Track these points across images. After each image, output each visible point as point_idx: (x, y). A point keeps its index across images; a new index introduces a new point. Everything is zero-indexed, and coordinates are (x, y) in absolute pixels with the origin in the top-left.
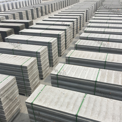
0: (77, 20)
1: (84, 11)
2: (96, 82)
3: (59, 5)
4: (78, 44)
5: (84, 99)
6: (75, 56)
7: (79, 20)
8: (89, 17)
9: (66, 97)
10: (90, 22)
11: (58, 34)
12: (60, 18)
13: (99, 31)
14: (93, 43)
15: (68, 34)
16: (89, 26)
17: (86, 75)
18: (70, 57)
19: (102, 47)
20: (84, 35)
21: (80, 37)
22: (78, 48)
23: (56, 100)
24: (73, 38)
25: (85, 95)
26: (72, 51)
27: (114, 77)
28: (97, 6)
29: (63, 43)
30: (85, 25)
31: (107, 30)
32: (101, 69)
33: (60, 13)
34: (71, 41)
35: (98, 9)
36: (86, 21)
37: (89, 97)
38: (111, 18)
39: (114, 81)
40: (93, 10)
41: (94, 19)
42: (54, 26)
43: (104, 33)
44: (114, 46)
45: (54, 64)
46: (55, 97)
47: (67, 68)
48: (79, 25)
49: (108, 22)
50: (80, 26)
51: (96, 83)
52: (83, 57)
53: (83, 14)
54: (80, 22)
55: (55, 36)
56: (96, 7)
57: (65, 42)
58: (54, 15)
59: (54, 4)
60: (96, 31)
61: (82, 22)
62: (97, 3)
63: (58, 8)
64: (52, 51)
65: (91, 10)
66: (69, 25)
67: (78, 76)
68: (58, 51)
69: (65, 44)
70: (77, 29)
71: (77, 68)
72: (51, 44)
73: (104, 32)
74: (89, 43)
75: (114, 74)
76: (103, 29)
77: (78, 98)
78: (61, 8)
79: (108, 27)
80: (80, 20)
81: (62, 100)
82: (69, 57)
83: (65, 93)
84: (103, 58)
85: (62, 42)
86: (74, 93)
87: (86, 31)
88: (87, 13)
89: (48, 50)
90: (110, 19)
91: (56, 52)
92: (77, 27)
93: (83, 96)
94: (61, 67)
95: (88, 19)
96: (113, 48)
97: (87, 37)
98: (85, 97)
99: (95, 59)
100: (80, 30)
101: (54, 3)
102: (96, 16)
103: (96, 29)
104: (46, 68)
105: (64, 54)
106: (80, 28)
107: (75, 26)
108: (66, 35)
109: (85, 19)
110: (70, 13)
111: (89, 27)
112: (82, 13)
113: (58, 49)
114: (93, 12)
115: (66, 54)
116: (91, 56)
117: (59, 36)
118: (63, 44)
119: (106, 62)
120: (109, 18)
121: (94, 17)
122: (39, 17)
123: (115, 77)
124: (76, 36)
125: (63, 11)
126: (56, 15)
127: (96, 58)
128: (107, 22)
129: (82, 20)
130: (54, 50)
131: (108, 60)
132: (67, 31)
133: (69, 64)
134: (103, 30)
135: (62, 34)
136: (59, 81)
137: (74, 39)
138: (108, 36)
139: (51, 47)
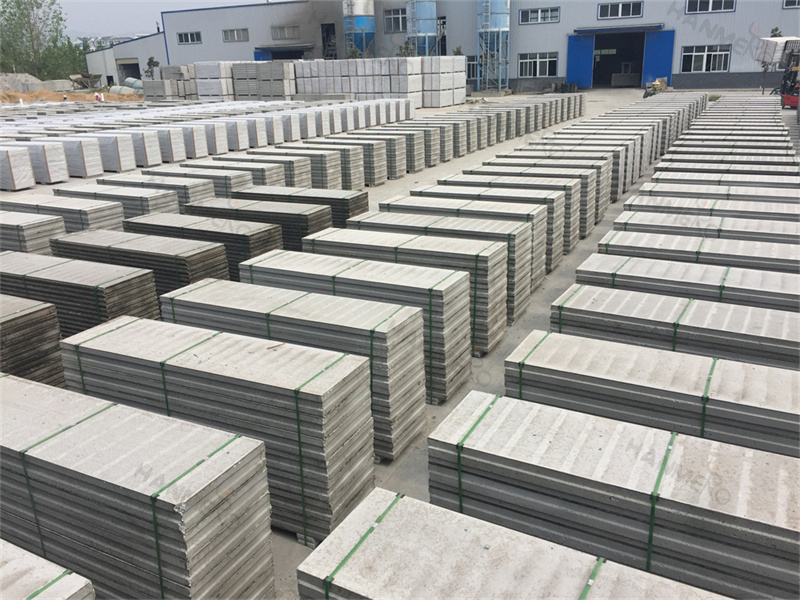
0: (568, 197)
1: (602, 158)
2: (654, 499)
3: (489, 129)
4: (566, 305)
5: (588, 586)
6: (549, 362)
7: (576, 197)
8: (628, 180)
9: (496, 563)
10: (630, 207)
11: (477, 256)
12: (490, 185)
13: (673, 248)
14: (640, 306)
15: (523, 257)
16: (626, 224)
17: (605, 461)
18: (527, 363)
19: (685, 327)
20: (596, 263)
21: (577, 272)
22: (565, 321)
23: (444, 576)
24: (549, 271)
25: (597, 567)
26: (538, 334)
27: (750, 484)
28: (664, 133)
29: (496, 294)
30: (608, 216)
31: (710, 246)
32: (682, 437)
33: (489, 164)
34: (537, 288)
35: (672, 149)
36: (614, 201)
37: (614, 577)
38: (734, 190)
39: (749, 503)
40: (646, 153)
41: (651, 193)
42: (461, 219)
43: (697, 261)
44: (746, 322)
45: (448, 393)
46: (440, 562)
47: (510, 416)
48: (575, 217)
49: (716, 208)
50: (583, 220)
51: (653, 509)
52: (589, 369)
53: (599, 168)
54: (583, 204)
55: (463, 263)
56: (663, 138)
57: (508, 289)
58: (465, 173)
59: (468, 126)
60: (657, 246)
61: (591, 204)
62: (665, 122)
63: (484, 141)
64: (442, 329)
65: (638, 152)
66: (528, 218)
67: (561, 462)
68: (473, 329)
69: (508, 301)
70: (567, 235)
71: (558, 423)
72: (441, 297)
73: (698, 253)
74: (623, 304)
75: (747, 467)
76: (693, 239)
77: (556, 576)
78: (499, 140)
79: (719, 234)
80: (584, 194)
81: (475, 578)
82: (521, 365)
83: (493, 545)
84: (694, 377)
85: (490, 292)
86: (540, 551)
87: (607, 245)
88: (616, 164)
89: (425, 326)
90: (728, 197)
91: (460, 335)
92: (567, 226)
93: (585, 570)
94: (478, 412)
95: (620, 190)
96: (743, 332)
97: (614, 275)
98: (593, 575)
99: (650, 380)
100: (583, 238)
101: (468, 122)
102: (657, 180)
103: (660, 241)
104: (410, 409)
105: (502, 345)
106: (583, 228)
107: (559, 222)
108: (511, 262)
109: (606, 190)
110: (535, 165)
111: (625, 227)
112: (592, 167)
113: (473, 324)
114: (646, 159)
115: (511, 349)
116: (630, 366)
117: (481, 265)
118: (498, 298)
119: (705, 400)
120: (723, 190)
121: (648, 186)
122: (396, 178)
123: (753, 480)
124: (563, 265)
125: (506, 157)
126: (471, 173)
127: (654, 377)
128: (712, 210)
129: (592, 194)
130: (452, 326)
131: (719, 392)
132: (517, 241)
133: (520, 397)
134: (691, 244)
135: (495, 255)
136: (467, 481)
137: (549, 277)
138: (720, 276)
139: (442, 313)
